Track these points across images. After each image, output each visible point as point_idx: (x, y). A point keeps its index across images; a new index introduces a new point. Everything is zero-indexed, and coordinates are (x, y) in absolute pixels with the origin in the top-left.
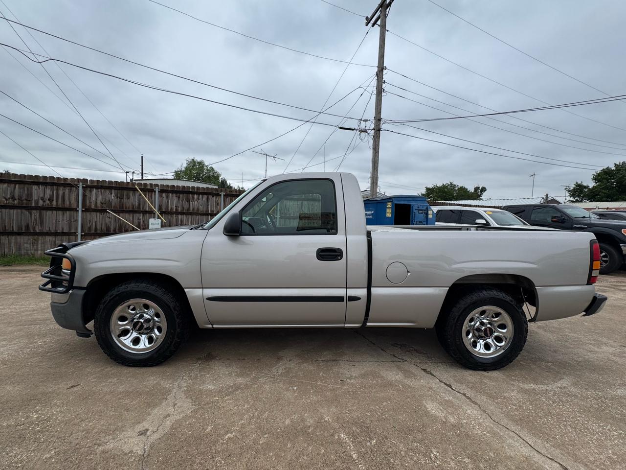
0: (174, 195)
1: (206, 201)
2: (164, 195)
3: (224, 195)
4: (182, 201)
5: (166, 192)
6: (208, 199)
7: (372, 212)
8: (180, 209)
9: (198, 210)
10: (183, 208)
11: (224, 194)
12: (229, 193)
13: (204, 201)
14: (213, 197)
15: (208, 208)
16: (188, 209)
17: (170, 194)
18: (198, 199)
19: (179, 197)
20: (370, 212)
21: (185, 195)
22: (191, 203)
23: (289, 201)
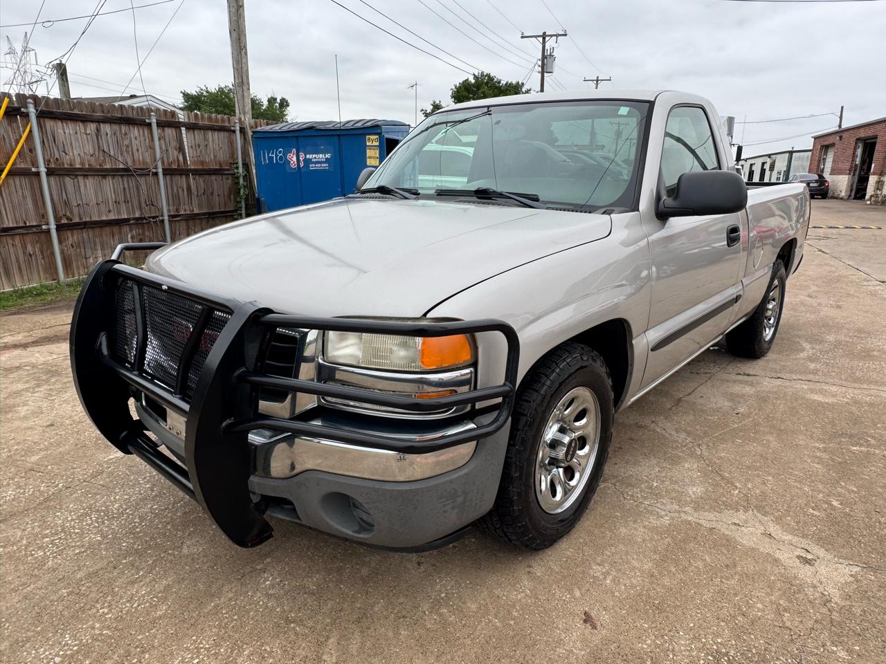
7: (328, 156)
20: (321, 156)
23: (59, 123)
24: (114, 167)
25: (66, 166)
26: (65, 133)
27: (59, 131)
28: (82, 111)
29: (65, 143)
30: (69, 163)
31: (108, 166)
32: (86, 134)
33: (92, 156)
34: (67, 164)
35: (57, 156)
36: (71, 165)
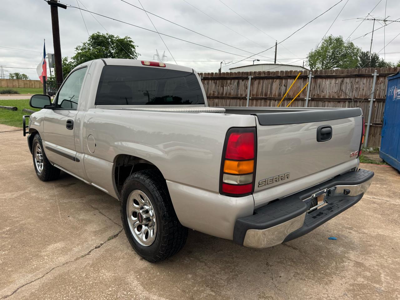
0: (213, 81)
1: (236, 85)
2: (206, 82)
3: (252, 79)
4: (218, 87)
5: (207, 79)
6: (238, 83)
8: (216, 94)
9: (230, 94)
10: (219, 93)
11: (253, 77)
12: (257, 76)
13: (235, 86)
14: (243, 81)
15: (237, 92)
16: (223, 93)
17: (210, 81)
18: (230, 84)
19: (216, 83)
21: (220, 80)
22: (225, 87)
23: (324, 80)
24: (346, 98)
25: (321, 97)
26: (325, 84)
27: (323, 83)
28: (337, 74)
29: (324, 88)
30: (323, 96)
31: (342, 97)
32: (336, 84)
33: (335, 93)
34: (322, 96)
35: (318, 93)
36: (324, 97)
